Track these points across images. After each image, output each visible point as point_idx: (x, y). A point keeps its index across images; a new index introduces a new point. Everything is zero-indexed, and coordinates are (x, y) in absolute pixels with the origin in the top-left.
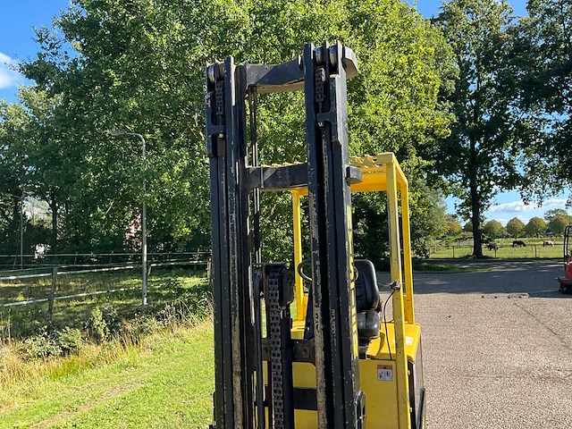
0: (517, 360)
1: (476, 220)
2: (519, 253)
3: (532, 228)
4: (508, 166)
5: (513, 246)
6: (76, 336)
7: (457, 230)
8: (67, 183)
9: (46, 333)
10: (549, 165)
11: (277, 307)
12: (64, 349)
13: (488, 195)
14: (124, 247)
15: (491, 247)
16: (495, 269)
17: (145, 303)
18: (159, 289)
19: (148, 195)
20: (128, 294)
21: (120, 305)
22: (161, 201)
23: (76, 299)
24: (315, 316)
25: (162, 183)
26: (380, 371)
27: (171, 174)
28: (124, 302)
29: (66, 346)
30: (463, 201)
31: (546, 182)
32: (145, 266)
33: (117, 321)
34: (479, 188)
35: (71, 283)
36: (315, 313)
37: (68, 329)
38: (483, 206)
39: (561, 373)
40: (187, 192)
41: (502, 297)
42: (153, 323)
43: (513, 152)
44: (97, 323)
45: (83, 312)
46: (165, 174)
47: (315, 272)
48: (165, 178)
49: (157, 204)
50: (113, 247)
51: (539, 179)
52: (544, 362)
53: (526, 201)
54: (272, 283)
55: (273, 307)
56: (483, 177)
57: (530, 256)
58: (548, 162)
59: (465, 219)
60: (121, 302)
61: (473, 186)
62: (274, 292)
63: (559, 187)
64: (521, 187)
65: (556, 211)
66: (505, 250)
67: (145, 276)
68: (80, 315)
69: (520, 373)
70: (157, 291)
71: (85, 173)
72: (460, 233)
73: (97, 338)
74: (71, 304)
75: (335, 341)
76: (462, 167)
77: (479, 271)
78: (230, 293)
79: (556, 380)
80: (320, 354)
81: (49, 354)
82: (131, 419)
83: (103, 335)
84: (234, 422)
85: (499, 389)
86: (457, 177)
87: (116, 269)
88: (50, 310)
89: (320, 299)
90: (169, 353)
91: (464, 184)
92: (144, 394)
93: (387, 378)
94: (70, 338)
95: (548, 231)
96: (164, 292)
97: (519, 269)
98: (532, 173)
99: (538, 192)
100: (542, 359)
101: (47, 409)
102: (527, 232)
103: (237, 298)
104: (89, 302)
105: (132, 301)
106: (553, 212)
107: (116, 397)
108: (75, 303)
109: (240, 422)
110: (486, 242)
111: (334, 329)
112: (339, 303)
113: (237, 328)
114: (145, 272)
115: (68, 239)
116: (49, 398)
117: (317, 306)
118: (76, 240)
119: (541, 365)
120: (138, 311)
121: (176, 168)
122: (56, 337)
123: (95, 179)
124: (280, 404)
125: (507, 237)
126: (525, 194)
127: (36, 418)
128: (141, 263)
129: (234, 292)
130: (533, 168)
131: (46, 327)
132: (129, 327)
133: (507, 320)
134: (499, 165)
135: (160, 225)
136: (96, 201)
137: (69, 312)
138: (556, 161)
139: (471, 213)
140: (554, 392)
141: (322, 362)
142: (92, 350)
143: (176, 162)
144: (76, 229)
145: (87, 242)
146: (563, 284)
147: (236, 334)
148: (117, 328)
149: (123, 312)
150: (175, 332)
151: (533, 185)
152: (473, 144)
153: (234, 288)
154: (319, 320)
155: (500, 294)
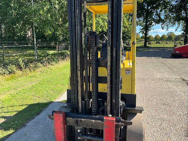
0: (159, 76)
1: (146, 34)
2: (158, 45)
3: (163, 38)
4: (159, 16)
5: (156, 44)
6: (14, 68)
7: (138, 38)
8: (4, 15)
9: (3, 67)
10: (172, 16)
11: (94, 47)
12: (9, 72)
13: (151, 26)
14: (27, 40)
15: (149, 44)
16: (150, 50)
17: (36, 58)
18: (40, 54)
19: (35, 18)
20: (30, 55)
21: (27, 59)
22: (40, 21)
23: (12, 56)
24: (108, 50)
25: (40, 14)
26: (126, 71)
27: (43, 11)
28: (29, 58)
29: (10, 71)
30: (143, 27)
31: (170, 22)
32: (35, 45)
33: (27, 63)
34: (148, 23)
35: (9, 52)
36: (108, 49)
37: (11, 65)
38: (149, 29)
39: (172, 79)
40: (49, 18)
41: (153, 58)
42: (39, 64)
43: (161, 11)
44: (21, 63)
45: (15, 60)
46: (41, 11)
47: (109, 34)
48: (41, 12)
49: (39, 22)
50: (23, 40)
51: (168, 21)
52: (167, 76)
53: (163, 28)
54: (92, 38)
55: (92, 47)
56: (150, 19)
57: (161, 46)
58: (172, 15)
59: (143, 34)
60: (28, 58)
61: (146, 23)
62: (93, 41)
63: (174, 24)
64: (162, 23)
65: (171, 33)
66: (153, 45)
67: (35, 49)
68: (14, 61)
69: (159, 79)
70: (40, 55)
71: (11, 10)
72: (139, 39)
73: (21, 69)
74: (10, 58)
75: (114, 59)
76: (144, 15)
77: (146, 50)
78: (76, 42)
79: (171, 81)
80: (109, 64)
81: (4, 73)
82: (36, 91)
83: (23, 67)
84: (78, 86)
85: (154, 83)
86: (141, 19)
87: (25, 46)
88: (3, 59)
89: (110, 44)
90: (46, 73)
91: (144, 21)
92: (40, 84)
93: (129, 74)
94: (12, 68)
95: (167, 39)
96: (42, 55)
97: (159, 50)
98: (166, 18)
99: (167, 25)
100: (166, 76)
101: (7, 89)
102: (161, 40)
103: (79, 44)
104: (17, 57)
105: (31, 57)
106: (170, 33)
107: (30, 85)
108: (12, 58)
109: (80, 86)
110: (148, 42)
111: (114, 55)
112: (117, 45)
113: (79, 55)
114: (35, 47)
115: (6, 37)
116: (7, 86)
117: (109, 47)
118: (9, 37)
119: (166, 77)
120: (34, 61)
121: (45, 9)
122: (7, 68)
123: (15, 13)
124: (94, 80)
125: (154, 41)
126: (163, 26)
127: (3, 91)
128: (34, 44)
129: (78, 42)
130: (167, 17)
131: (3, 65)
132: (31, 65)
133: (155, 65)
134: (156, 15)
135: (39, 32)
136: (16, 22)
137: (10, 60)
138: (175, 15)
139: (145, 32)
140: (170, 84)
141: (110, 66)
142: (19, 72)
143: (45, 6)
144: (9, 33)
145: (13, 38)
146: (172, 54)
147: (78, 57)
148: (28, 66)
149: (29, 61)
150: (48, 67)
151: (166, 23)
152: (148, 7)
153: (78, 40)
154: (109, 52)
155: (152, 57)
